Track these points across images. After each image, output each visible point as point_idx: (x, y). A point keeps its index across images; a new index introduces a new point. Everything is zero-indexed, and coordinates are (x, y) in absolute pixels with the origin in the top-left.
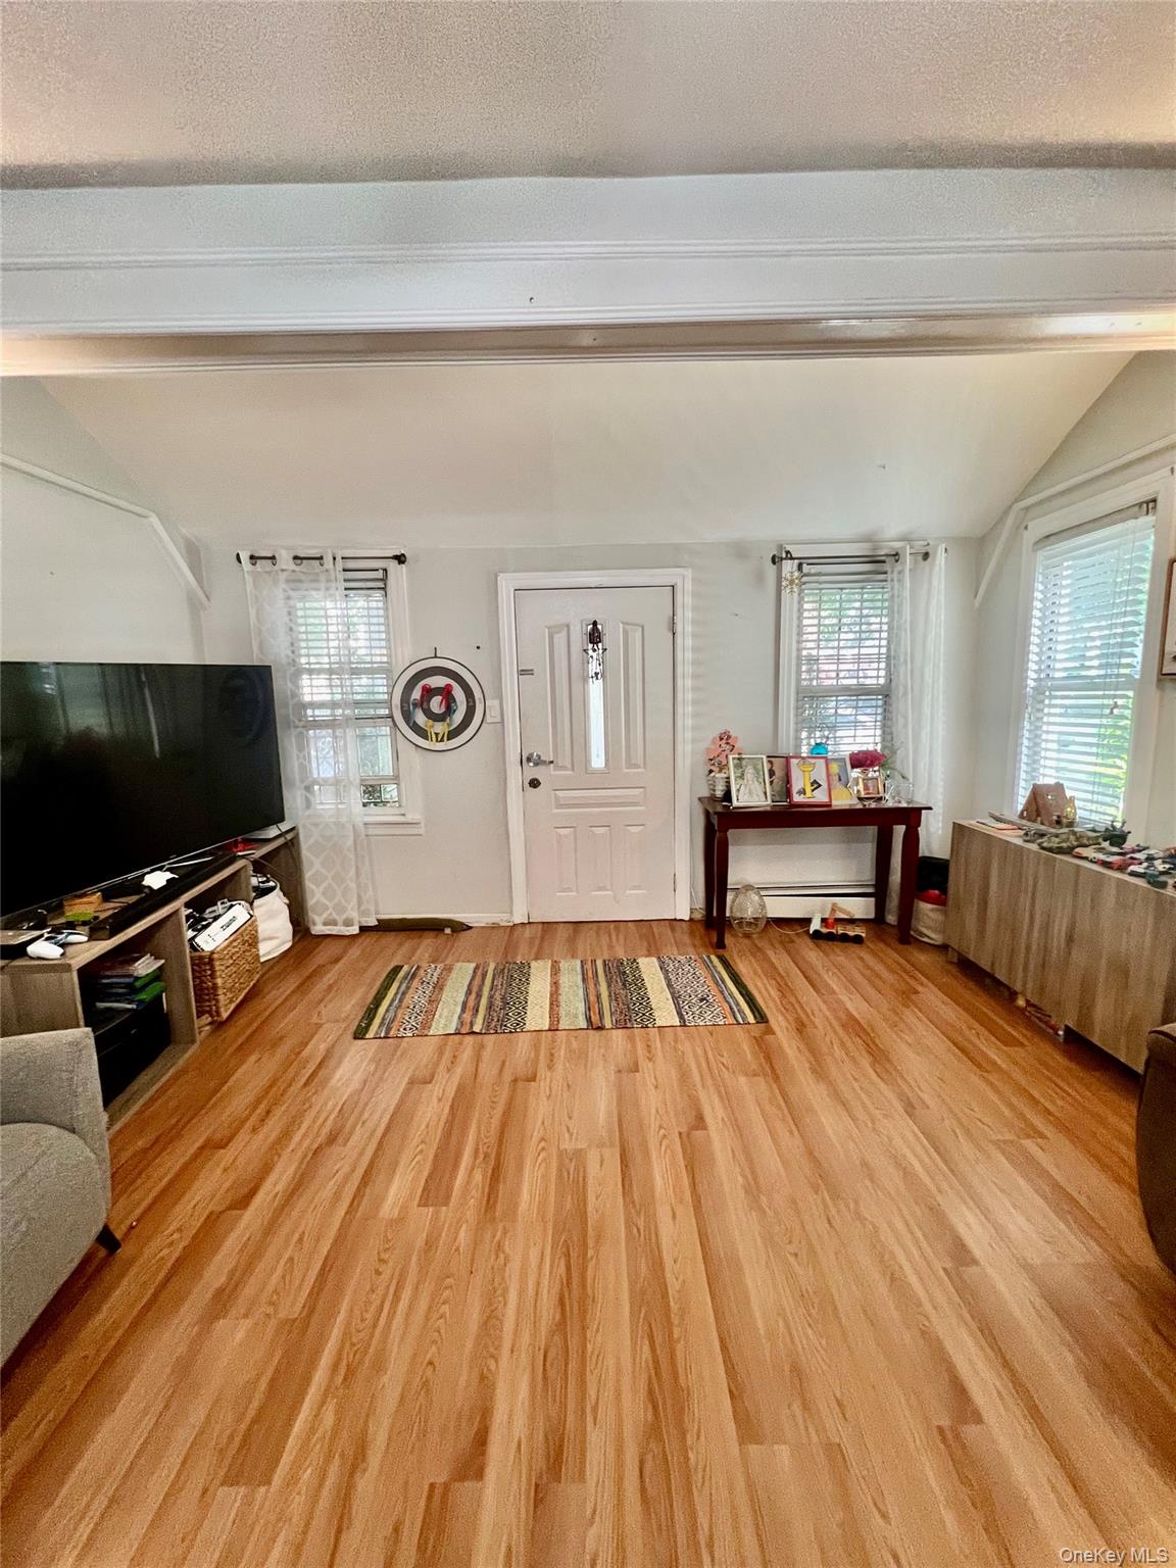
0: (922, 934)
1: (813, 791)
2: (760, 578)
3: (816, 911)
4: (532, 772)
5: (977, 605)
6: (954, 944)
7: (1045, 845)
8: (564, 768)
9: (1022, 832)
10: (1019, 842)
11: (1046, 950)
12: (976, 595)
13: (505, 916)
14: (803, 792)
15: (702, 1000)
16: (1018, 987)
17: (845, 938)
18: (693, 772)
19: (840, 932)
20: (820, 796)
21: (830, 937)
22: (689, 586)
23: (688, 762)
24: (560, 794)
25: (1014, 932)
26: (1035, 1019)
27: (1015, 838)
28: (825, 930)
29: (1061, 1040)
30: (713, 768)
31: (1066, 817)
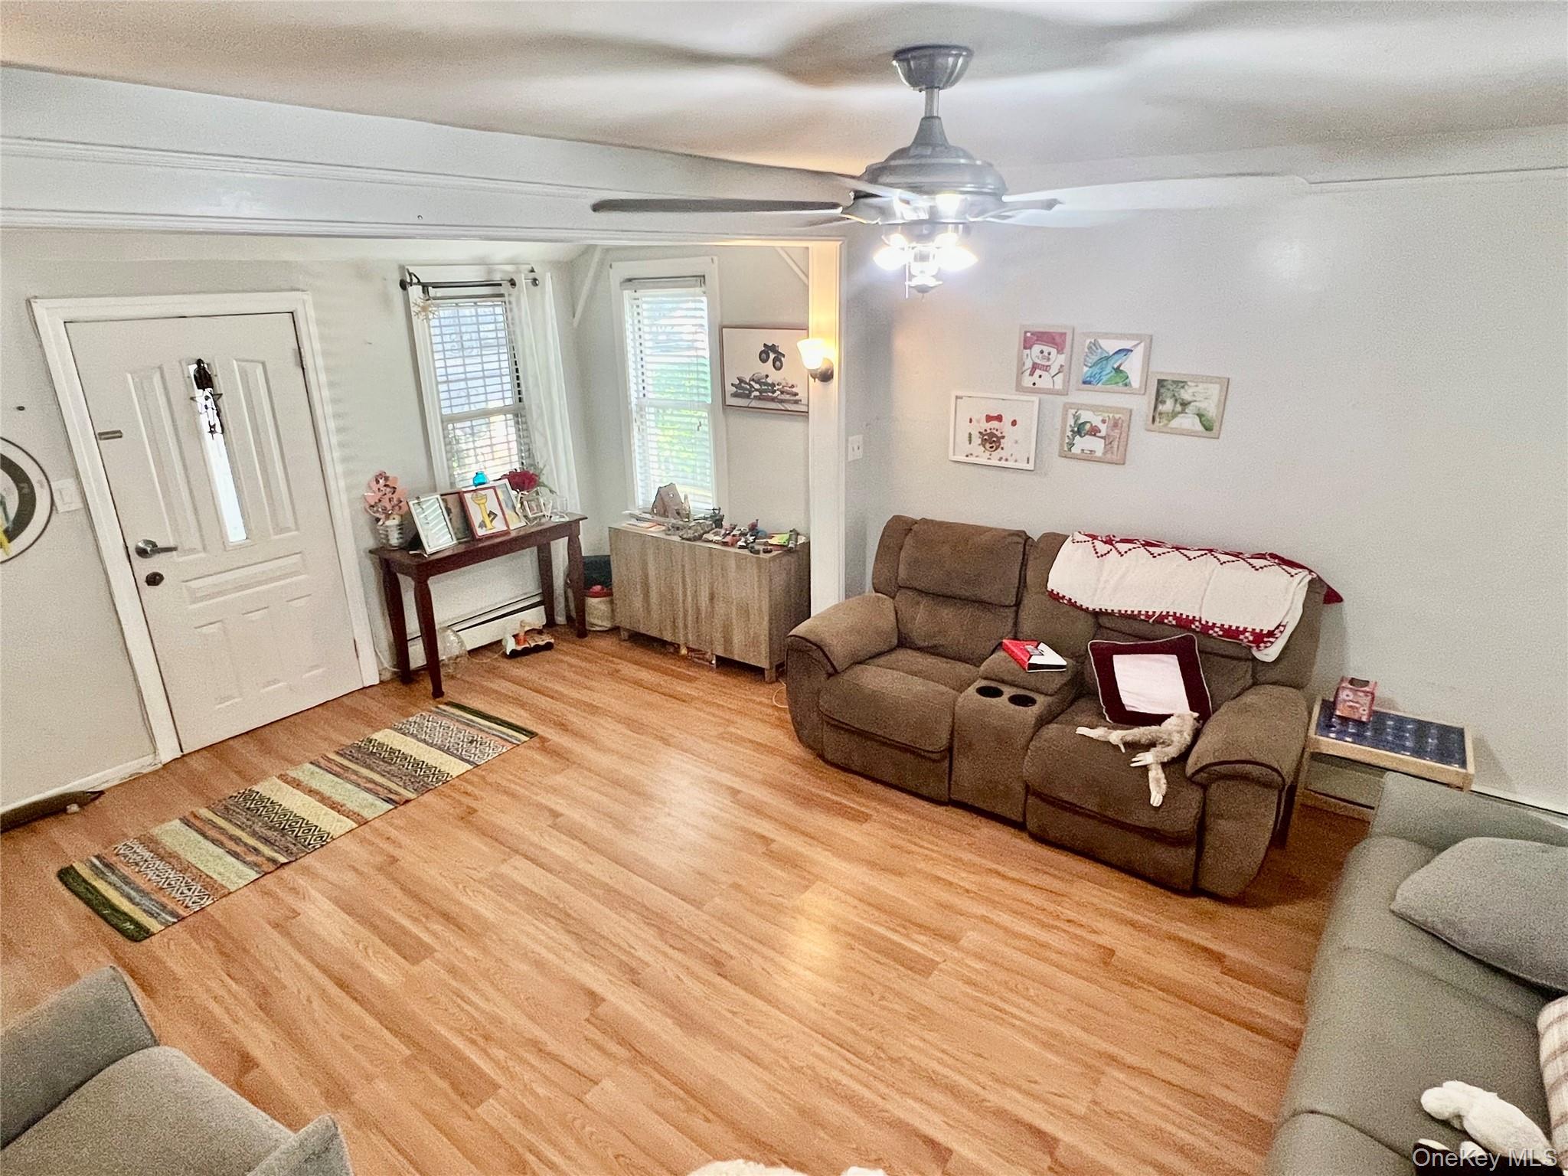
0: (593, 625)
1: (491, 521)
2: (386, 300)
3: (506, 632)
4: (146, 567)
5: (575, 325)
6: (625, 623)
7: (685, 536)
8: (192, 551)
9: (664, 528)
10: (662, 536)
11: (698, 609)
12: (574, 316)
13: (149, 759)
14: (483, 525)
15: (471, 742)
16: (681, 640)
17: (537, 649)
18: (354, 525)
19: (533, 645)
20: (498, 526)
21: (526, 652)
22: (312, 313)
23: (347, 512)
24: (194, 584)
25: (673, 603)
26: (696, 657)
27: (656, 531)
28: (519, 648)
29: (715, 666)
30: (377, 515)
31: (685, 509)
